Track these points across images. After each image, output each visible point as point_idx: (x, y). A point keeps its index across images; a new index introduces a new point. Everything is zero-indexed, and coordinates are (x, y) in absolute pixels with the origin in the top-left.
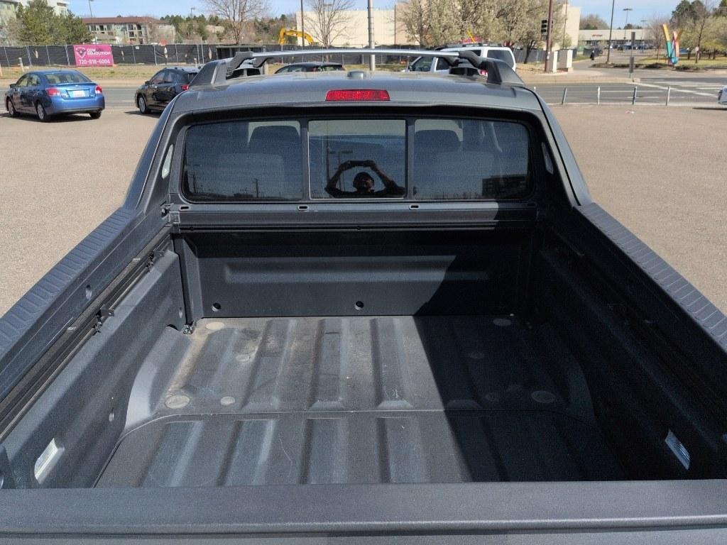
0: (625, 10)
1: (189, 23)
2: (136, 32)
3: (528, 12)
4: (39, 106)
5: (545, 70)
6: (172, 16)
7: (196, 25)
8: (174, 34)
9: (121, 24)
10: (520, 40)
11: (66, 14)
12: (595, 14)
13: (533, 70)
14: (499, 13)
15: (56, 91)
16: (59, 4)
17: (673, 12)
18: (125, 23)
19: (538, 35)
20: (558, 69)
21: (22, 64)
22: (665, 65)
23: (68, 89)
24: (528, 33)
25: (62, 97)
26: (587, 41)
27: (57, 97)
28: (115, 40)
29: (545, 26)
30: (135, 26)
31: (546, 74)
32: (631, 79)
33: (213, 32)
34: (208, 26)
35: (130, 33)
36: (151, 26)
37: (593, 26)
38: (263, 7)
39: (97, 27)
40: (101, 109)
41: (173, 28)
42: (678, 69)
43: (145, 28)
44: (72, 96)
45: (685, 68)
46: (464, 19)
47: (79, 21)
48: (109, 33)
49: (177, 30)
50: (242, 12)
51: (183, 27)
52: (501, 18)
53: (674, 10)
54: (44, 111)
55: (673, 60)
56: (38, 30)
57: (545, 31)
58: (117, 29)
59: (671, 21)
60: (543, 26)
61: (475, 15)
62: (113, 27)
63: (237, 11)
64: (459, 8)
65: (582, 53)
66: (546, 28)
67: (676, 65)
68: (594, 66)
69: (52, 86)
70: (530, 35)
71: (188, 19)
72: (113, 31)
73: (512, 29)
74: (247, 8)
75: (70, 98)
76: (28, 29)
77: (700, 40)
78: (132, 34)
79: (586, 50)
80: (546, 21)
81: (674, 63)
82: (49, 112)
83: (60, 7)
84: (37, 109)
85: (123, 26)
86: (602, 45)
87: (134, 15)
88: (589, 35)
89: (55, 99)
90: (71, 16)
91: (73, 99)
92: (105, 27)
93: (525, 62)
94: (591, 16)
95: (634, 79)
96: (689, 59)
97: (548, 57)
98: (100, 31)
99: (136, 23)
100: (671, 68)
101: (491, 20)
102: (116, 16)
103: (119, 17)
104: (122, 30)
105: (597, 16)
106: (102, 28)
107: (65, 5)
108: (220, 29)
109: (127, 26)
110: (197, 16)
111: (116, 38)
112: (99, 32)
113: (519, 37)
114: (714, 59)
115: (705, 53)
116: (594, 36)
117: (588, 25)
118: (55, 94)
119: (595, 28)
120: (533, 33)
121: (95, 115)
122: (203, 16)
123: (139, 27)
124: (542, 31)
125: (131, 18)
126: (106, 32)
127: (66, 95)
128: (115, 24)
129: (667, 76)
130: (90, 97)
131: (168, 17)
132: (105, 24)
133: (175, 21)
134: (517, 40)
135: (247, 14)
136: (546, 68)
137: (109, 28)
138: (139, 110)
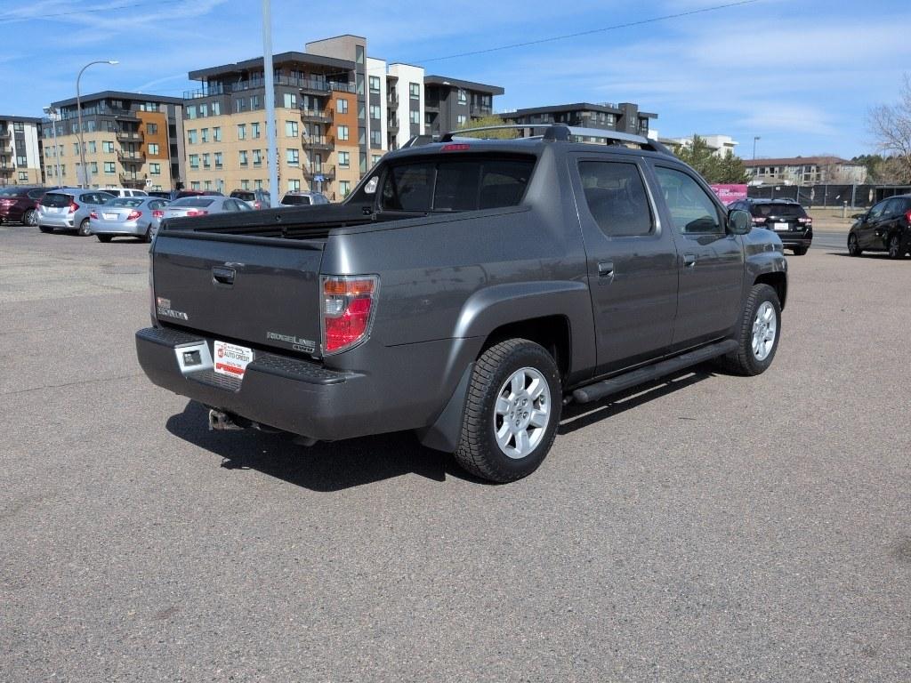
2: (813, 174)
6: (869, 156)
8: (865, 175)
9: (797, 166)
16: (726, 144)
18: (802, 165)
30: (814, 168)
35: (806, 175)
39: (767, 169)
41: (864, 169)
43: (825, 170)
47: (739, 162)
48: (780, 176)
49: (869, 171)
58: (790, 172)
62: (786, 169)
72: (785, 174)
78: (807, 177)
83: (727, 148)
85: (798, 168)
92: (777, 169)
98: (769, 174)
99: (815, 165)
102: (795, 157)
103: (799, 157)
104: (796, 173)
106: (772, 170)
107: (732, 145)
109: (804, 168)
123: (819, 169)
126: (776, 175)
128: (789, 166)
131: (862, 157)
132: (777, 166)
133: (868, 161)
137: (780, 171)
138: (848, 252)
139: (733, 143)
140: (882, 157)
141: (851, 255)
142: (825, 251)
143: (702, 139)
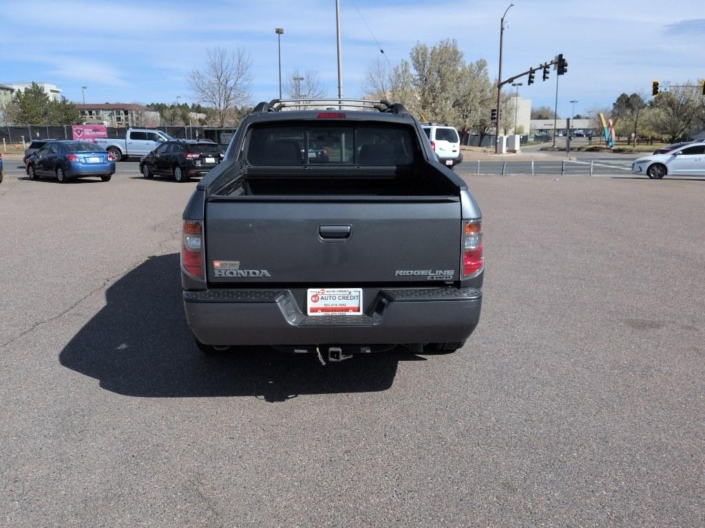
0: (571, 102)
1: (173, 110)
2: (123, 117)
3: (479, 103)
4: (59, 170)
5: (496, 152)
6: (157, 104)
7: (180, 112)
8: (159, 119)
9: (109, 110)
10: (473, 126)
11: (59, 100)
12: (546, 106)
13: (485, 151)
14: (454, 103)
15: (76, 157)
16: (52, 91)
17: (614, 104)
18: (113, 110)
19: (489, 122)
20: (508, 151)
21: (24, 142)
22: (604, 149)
23: (85, 156)
24: (481, 120)
25: (80, 162)
26: (540, 130)
27: (76, 162)
28: (103, 124)
29: (495, 114)
30: (122, 112)
31: (496, 155)
32: (568, 158)
33: (195, 118)
34: (191, 113)
35: (117, 118)
36: (137, 113)
37: (545, 117)
38: (246, 95)
39: (87, 112)
40: (112, 173)
41: (158, 114)
42: (615, 151)
43: (132, 114)
44: (88, 162)
45: (620, 151)
46: (424, 108)
47: (72, 106)
48: (97, 118)
49: (162, 116)
50: (227, 100)
51: (167, 113)
52: (457, 107)
53: (615, 102)
54: (64, 174)
55: (610, 144)
56: (34, 112)
57: (494, 118)
58: (105, 115)
59: (612, 111)
60: (493, 114)
61: (433, 105)
62: (101, 112)
63: (223, 98)
64: (419, 98)
65: (533, 140)
66: (496, 116)
67: (613, 148)
68: (542, 150)
69: (72, 153)
70: (483, 123)
71: (173, 107)
72: (101, 116)
73: (467, 117)
74: (232, 96)
75: (86, 163)
76: (24, 112)
77: (636, 127)
78: (119, 119)
79: (536, 137)
80: (495, 110)
81: (611, 146)
82: (67, 175)
83: (53, 93)
84: (57, 172)
85: (110, 112)
86: (551, 133)
87: (121, 103)
88: (540, 124)
89: (75, 164)
90: (64, 102)
91: (90, 164)
92: (94, 112)
93: (480, 146)
94: (543, 108)
95: (571, 158)
96: (629, 144)
97: (498, 141)
99: (123, 109)
100: (609, 151)
101: (448, 109)
103: (107, 103)
104: (109, 115)
105: (549, 108)
106: (91, 113)
107: (57, 92)
108: (202, 116)
109: (115, 112)
110: (181, 104)
111: (105, 122)
112: (88, 116)
113: (473, 124)
114: (652, 144)
115: (644, 139)
116: (545, 125)
117: (540, 115)
118: (74, 159)
119: (547, 118)
120: (485, 121)
121: (106, 178)
122: (186, 104)
123: (126, 113)
124: (493, 119)
125: (118, 104)
126: (94, 117)
127: (83, 161)
128: (103, 110)
129: (604, 157)
130: (103, 163)
131: (153, 104)
132: (94, 109)
133: (160, 108)
134: (471, 126)
135: (232, 101)
136: (496, 150)
137: (97, 113)
138: (142, 175)
139: (57, 90)
140: (167, 105)
141: (145, 178)
142: (127, 176)
143: (39, 85)
